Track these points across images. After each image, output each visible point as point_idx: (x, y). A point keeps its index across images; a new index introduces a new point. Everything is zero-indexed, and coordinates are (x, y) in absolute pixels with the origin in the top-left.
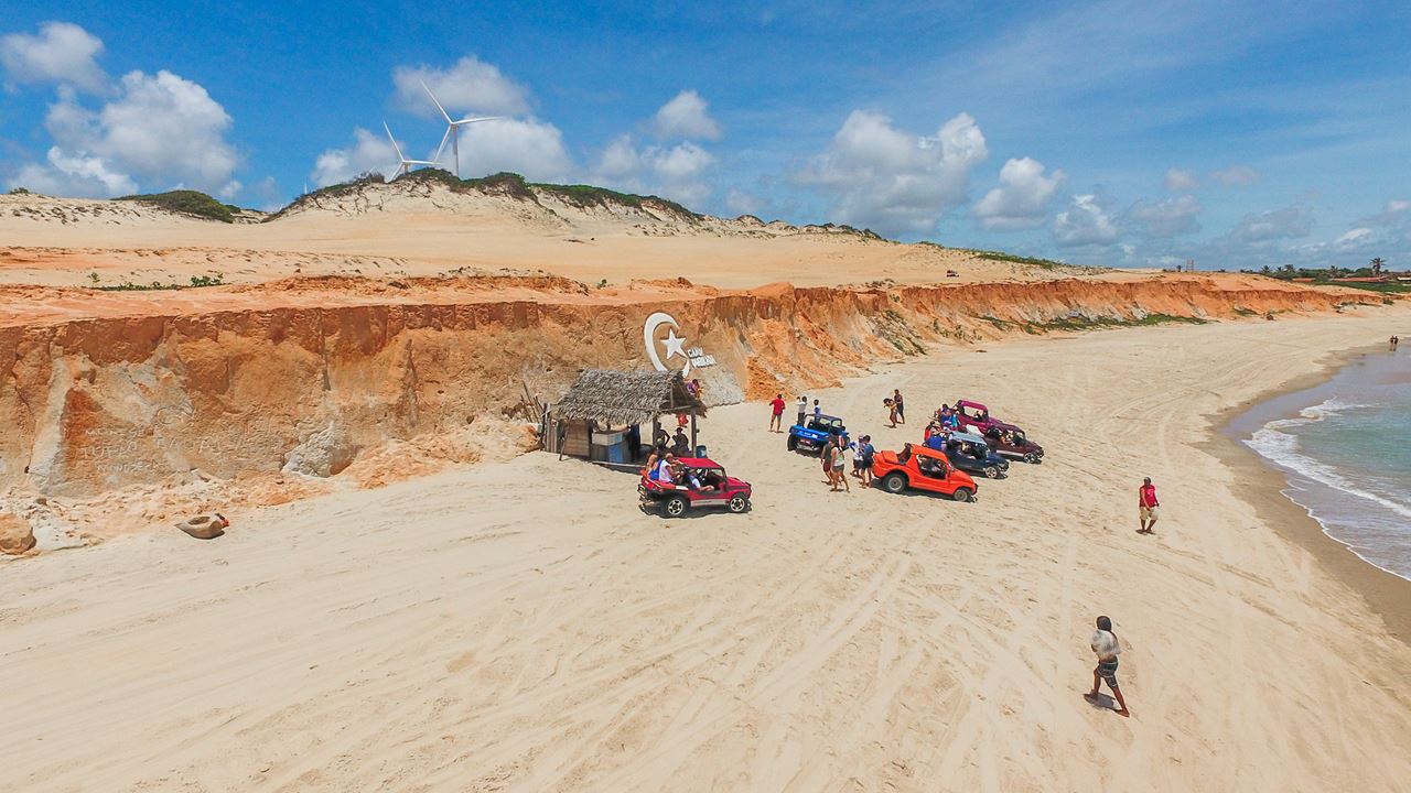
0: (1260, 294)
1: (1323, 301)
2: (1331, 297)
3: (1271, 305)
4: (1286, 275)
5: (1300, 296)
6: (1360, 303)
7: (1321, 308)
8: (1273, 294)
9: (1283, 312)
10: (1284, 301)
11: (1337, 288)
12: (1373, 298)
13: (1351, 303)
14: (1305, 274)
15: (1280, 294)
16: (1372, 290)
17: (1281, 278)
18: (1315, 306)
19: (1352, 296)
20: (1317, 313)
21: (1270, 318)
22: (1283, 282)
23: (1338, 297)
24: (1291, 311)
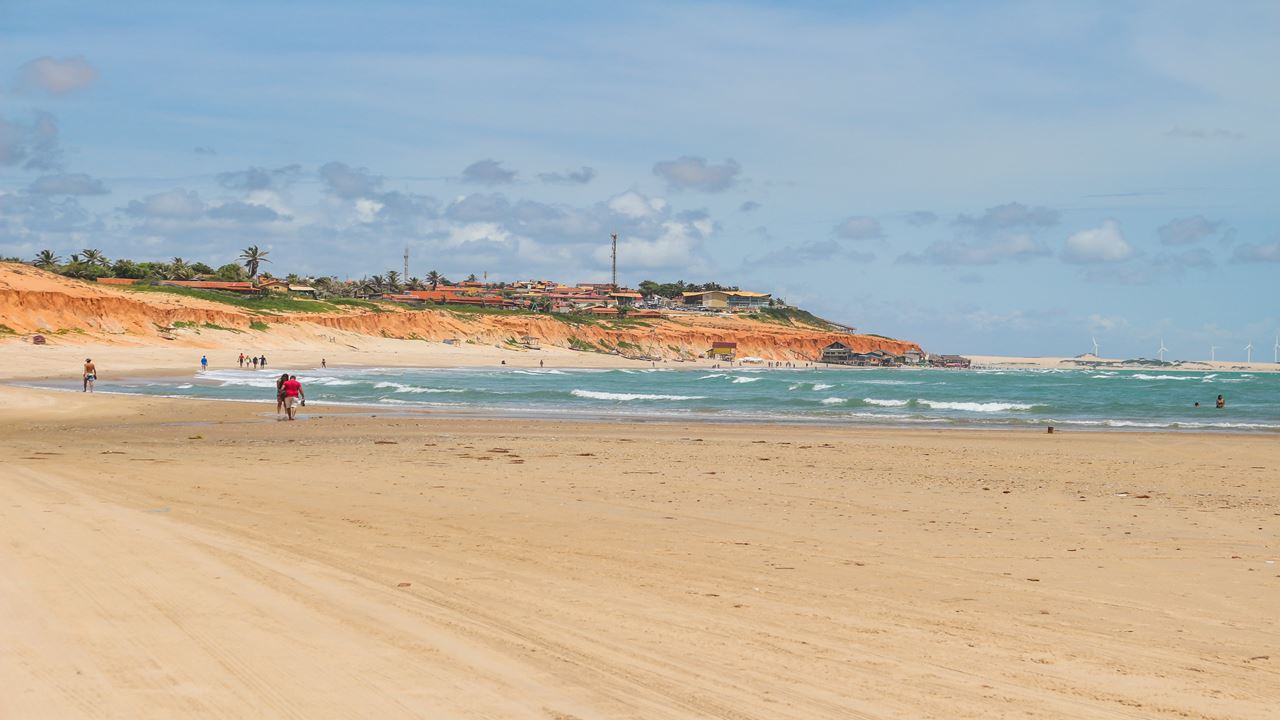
0: (23, 298)
1: (141, 316)
2: (156, 311)
3: (43, 319)
4: (81, 271)
5: (97, 306)
6: (208, 325)
7: (136, 329)
8: (46, 299)
9: (64, 332)
10: (68, 314)
11: (174, 297)
12: (232, 318)
13: (191, 324)
14: (123, 272)
15: (60, 301)
16: (237, 304)
17: (69, 274)
18: (126, 326)
19: (194, 311)
20: (128, 337)
21: (39, 340)
22: (72, 281)
23: (168, 312)
24: (80, 332)
